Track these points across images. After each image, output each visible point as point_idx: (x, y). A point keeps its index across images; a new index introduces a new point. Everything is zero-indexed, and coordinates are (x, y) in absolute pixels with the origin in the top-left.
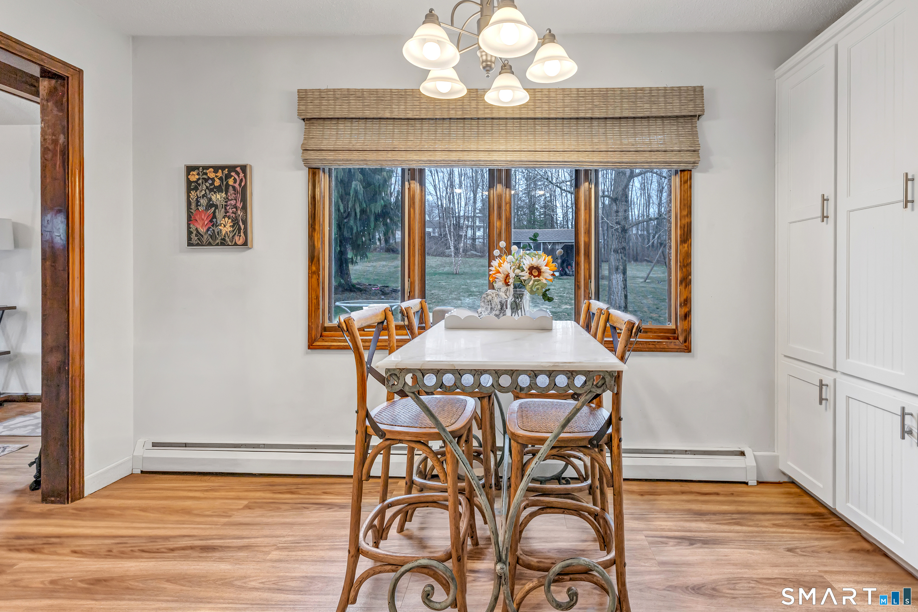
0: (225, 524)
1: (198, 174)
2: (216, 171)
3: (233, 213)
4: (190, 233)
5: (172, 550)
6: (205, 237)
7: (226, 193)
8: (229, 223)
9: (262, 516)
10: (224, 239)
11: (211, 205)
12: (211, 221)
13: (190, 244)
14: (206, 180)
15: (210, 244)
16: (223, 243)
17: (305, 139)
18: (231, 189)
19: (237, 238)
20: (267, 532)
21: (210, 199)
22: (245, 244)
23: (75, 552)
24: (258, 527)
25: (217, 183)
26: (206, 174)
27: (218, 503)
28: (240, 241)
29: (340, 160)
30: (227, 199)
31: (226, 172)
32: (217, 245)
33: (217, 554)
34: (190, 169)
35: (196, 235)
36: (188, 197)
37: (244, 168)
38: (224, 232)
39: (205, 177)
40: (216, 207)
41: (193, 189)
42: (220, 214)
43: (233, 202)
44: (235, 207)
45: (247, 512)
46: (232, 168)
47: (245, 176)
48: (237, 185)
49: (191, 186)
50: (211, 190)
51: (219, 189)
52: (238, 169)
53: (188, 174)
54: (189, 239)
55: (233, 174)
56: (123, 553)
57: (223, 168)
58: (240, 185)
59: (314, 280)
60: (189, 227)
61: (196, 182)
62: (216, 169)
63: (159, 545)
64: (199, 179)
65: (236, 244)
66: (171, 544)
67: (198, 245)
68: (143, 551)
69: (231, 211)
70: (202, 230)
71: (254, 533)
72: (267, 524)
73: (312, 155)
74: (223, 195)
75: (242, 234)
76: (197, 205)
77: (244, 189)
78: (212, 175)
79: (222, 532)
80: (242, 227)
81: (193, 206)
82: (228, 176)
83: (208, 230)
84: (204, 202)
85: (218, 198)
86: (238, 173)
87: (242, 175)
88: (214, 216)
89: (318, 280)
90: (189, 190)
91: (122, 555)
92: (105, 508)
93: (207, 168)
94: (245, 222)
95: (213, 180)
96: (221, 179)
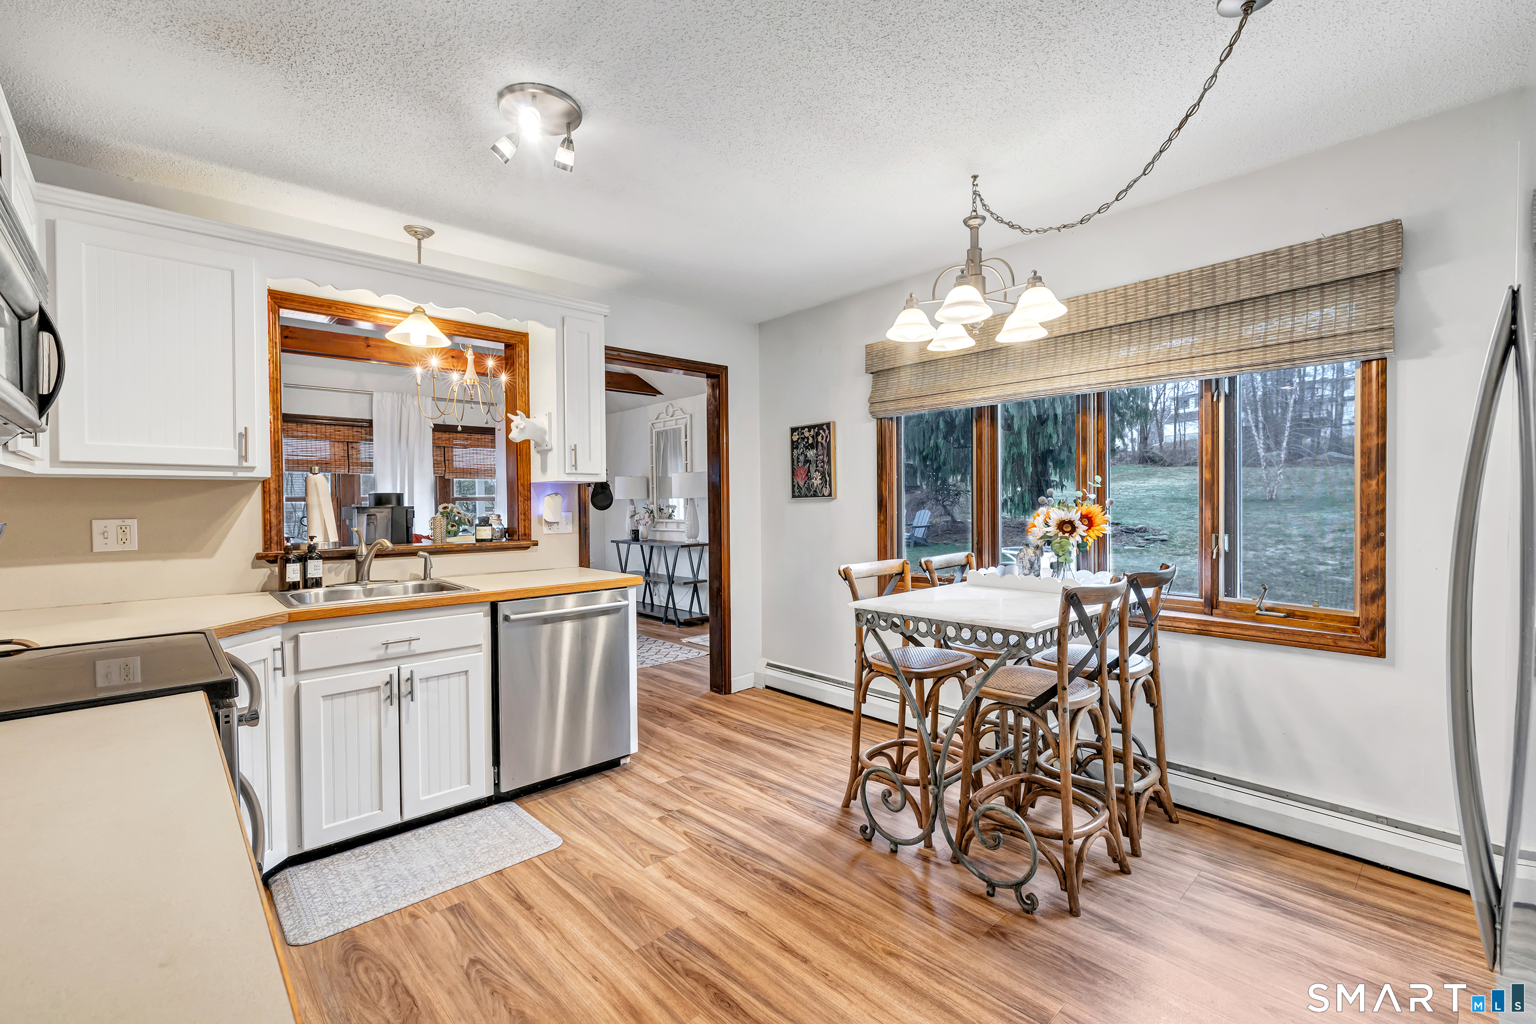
0: (803, 734)
1: (798, 435)
2: (809, 431)
3: (822, 467)
4: (793, 486)
5: (768, 738)
6: (803, 489)
7: (817, 450)
8: (818, 475)
9: (830, 736)
10: (815, 491)
11: (807, 461)
12: (807, 475)
13: (794, 496)
14: (803, 439)
15: (806, 496)
16: (815, 495)
17: (872, 392)
18: (820, 447)
19: (824, 489)
20: (827, 747)
21: (806, 456)
22: (830, 495)
23: (719, 722)
24: (823, 742)
25: (810, 441)
26: (803, 433)
27: (805, 720)
28: (826, 494)
29: (900, 409)
30: (817, 455)
31: (816, 430)
32: (811, 496)
33: (790, 749)
34: (793, 430)
35: (798, 488)
36: (792, 454)
37: (828, 425)
38: (815, 485)
39: (803, 436)
40: (810, 462)
41: (794, 448)
42: (812, 469)
43: (821, 457)
44: (823, 462)
45: (821, 731)
46: (820, 426)
47: (829, 433)
48: (824, 442)
49: (794, 445)
50: (807, 448)
51: (811, 447)
52: (825, 427)
53: (792, 435)
54: (793, 492)
55: (821, 431)
56: (742, 731)
57: (814, 427)
58: (826, 441)
60: (793, 482)
61: (797, 441)
62: (810, 428)
63: (760, 733)
64: (798, 439)
65: (823, 496)
66: (768, 735)
67: (799, 497)
68: (752, 733)
69: (820, 465)
70: (801, 484)
71: (819, 745)
72: (829, 742)
73: (877, 407)
74: (815, 451)
75: (828, 486)
76: (798, 462)
77: (829, 444)
78: (807, 434)
79: (799, 738)
80: (828, 479)
81: (795, 461)
82: (818, 434)
83: (805, 483)
84: (802, 458)
85: (811, 453)
86: (824, 431)
87: (827, 432)
88: (809, 471)
89: (886, 529)
90: (793, 449)
91: (741, 732)
92: (741, 704)
93: (803, 428)
94: (830, 475)
95: (808, 438)
96: (813, 437)
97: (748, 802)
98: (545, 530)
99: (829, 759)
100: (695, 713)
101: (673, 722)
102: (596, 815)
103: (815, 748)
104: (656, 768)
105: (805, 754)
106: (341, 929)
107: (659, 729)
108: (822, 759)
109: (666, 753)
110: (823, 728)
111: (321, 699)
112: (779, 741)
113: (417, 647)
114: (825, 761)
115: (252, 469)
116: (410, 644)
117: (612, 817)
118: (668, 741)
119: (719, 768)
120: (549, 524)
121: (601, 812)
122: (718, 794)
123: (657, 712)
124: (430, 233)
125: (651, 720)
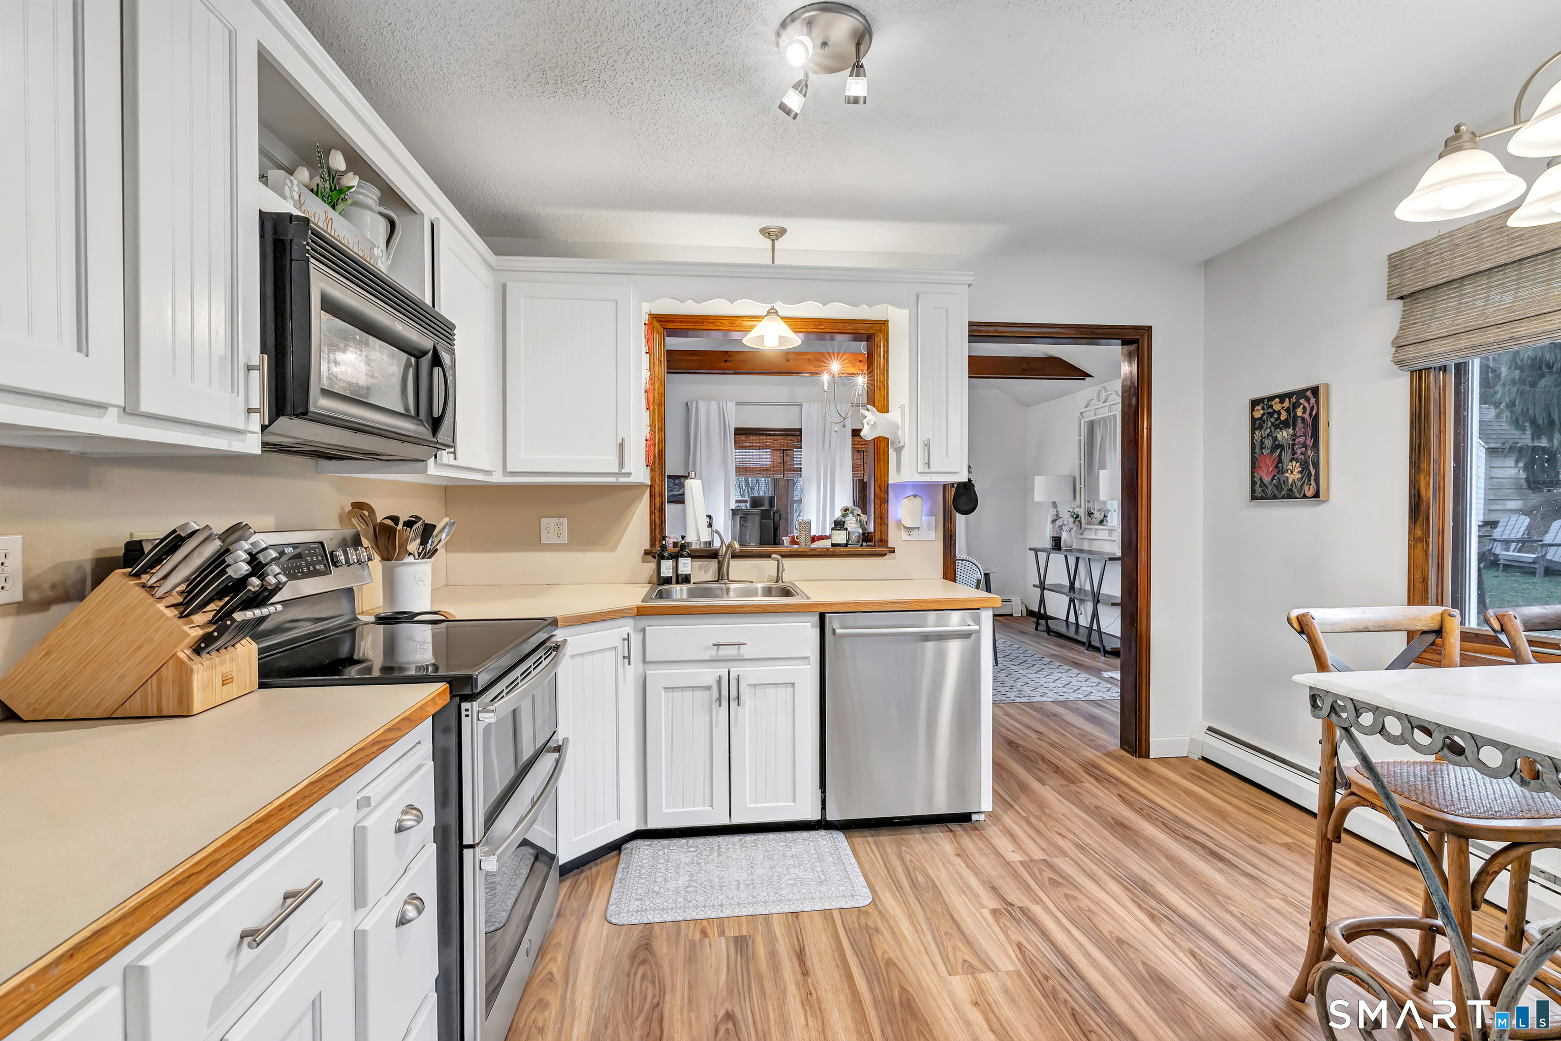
0: (1250, 847)
1: (1263, 409)
2: (1282, 402)
3: (1302, 454)
4: (1253, 483)
5: (1187, 838)
6: (1270, 487)
7: (1294, 429)
8: (1296, 467)
9: (1297, 863)
10: (1290, 490)
11: (1277, 446)
12: (1277, 467)
13: (1254, 497)
14: (1271, 414)
15: (1275, 497)
16: (1290, 495)
17: (1401, 328)
18: (1299, 424)
19: (1306, 487)
20: (1288, 879)
21: (1276, 439)
22: (1317, 495)
23: (1120, 796)
24: (1282, 870)
25: (1284, 416)
26: (1271, 406)
27: (1258, 824)
28: (1310, 493)
29: (1460, 350)
30: (1294, 436)
31: (1294, 399)
32: (1283, 498)
33: (1220, 865)
34: (1254, 403)
35: (1261, 487)
36: (1253, 438)
37: (1315, 391)
38: (1290, 481)
39: (1270, 410)
40: (1282, 447)
41: (1257, 429)
42: (1286, 457)
43: (1302, 439)
44: (1305, 445)
45: (1283, 851)
46: (1301, 394)
47: (1317, 402)
48: (1307, 416)
49: (1256, 425)
50: (1276, 427)
51: (1285, 424)
52: (1309, 393)
53: (1253, 410)
54: (1253, 491)
55: (1302, 401)
56: (1149, 816)
57: (1289, 395)
58: (1310, 414)
59: (1419, 551)
60: (1253, 477)
61: (1261, 418)
62: (1282, 397)
63: (1177, 827)
64: (1263, 415)
65: (1305, 496)
66: (1188, 833)
67: (1262, 498)
68: (1164, 824)
69: (1299, 451)
70: (1267, 479)
71: (1273, 872)
72: (1295, 873)
73: (1412, 352)
74: (1291, 431)
75: (1313, 482)
76: (1262, 448)
77: (1316, 419)
78: (1277, 407)
79: (1240, 851)
80: (1313, 472)
81: (1258, 447)
82: (1295, 406)
83: (1273, 479)
84: (1268, 443)
85: (1284, 435)
86: (1308, 400)
87: (1313, 400)
88: (1280, 461)
89: (1426, 551)
90: (1253, 429)
91: (1148, 818)
93: (1271, 398)
94: (1316, 465)
95: (1279, 413)
96: (1288, 410)
97: (1125, 930)
98: (904, 535)
99: (1286, 901)
100: (1089, 775)
101: (1056, 781)
102: (920, 879)
103: (1265, 877)
104: (1012, 836)
105: (1243, 880)
106: (646, 921)
107: (1036, 785)
108: (1272, 897)
109: (1033, 820)
110: (1288, 846)
111: (663, 690)
112: (1203, 846)
113: (745, 652)
114: (1277, 903)
115: (629, 474)
116: (739, 648)
117: (937, 887)
118: (1042, 805)
119: (1099, 863)
120: (909, 529)
121: (927, 876)
122: (1085, 903)
123: (1040, 762)
124: (783, 231)
125: (1029, 770)
